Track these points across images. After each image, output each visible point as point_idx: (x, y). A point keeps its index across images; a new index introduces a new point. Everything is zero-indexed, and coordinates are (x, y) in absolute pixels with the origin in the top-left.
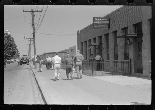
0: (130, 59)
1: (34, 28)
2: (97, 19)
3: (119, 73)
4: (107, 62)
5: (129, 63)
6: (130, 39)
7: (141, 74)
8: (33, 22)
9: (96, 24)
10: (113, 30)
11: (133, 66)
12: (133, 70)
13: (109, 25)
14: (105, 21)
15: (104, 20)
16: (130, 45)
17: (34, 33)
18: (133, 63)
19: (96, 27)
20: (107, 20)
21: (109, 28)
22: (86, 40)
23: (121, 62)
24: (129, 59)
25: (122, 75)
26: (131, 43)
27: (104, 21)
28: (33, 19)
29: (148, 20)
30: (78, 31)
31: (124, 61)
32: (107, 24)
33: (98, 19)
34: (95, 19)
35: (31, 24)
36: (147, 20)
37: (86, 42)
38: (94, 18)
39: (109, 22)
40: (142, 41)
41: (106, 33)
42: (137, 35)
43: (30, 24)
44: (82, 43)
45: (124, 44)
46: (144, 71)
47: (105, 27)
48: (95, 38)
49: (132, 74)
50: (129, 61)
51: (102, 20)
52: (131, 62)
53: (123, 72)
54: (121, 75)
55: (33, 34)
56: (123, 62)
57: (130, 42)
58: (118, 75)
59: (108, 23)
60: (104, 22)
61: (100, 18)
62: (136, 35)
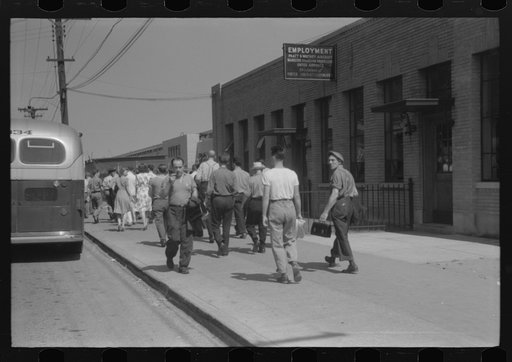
0: (410, 180)
1: (62, 74)
2: (294, 50)
3: (371, 224)
4: (322, 188)
5: (407, 193)
6: (410, 115)
7: (448, 228)
8: (60, 53)
9: (293, 67)
10: (345, 84)
11: (418, 201)
12: (419, 215)
13: (333, 69)
14: (320, 54)
15: (317, 51)
16: (411, 134)
17: (63, 91)
18: (418, 194)
19: (291, 74)
20: (326, 51)
21: (333, 78)
22: (245, 117)
23: (376, 188)
24: (406, 180)
25: (386, 231)
26: (411, 130)
27: (317, 54)
28: (60, 42)
29: (473, 55)
30: (215, 89)
31: (386, 185)
32: (326, 65)
33: (299, 49)
34: (289, 49)
35: (54, 60)
36: (470, 56)
37: (244, 123)
38: (286, 46)
39: (333, 59)
40: (452, 123)
41: (322, 96)
42: (436, 103)
43: (49, 60)
44: (230, 127)
45: (385, 132)
46: (457, 217)
47: (320, 75)
48: (282, 111)
49: (414, 226)
50: (407, 187)
51: (310, 53)
52: (411, 190)
53: (386, 220)
54: (382, 229)
55: (59, 96)
56: (383, 189)
57: (408, 125)
58: (371, 229)
59: (331, 62)
60: (316, 59)
61: (303, 46)
62: (434, 102)
